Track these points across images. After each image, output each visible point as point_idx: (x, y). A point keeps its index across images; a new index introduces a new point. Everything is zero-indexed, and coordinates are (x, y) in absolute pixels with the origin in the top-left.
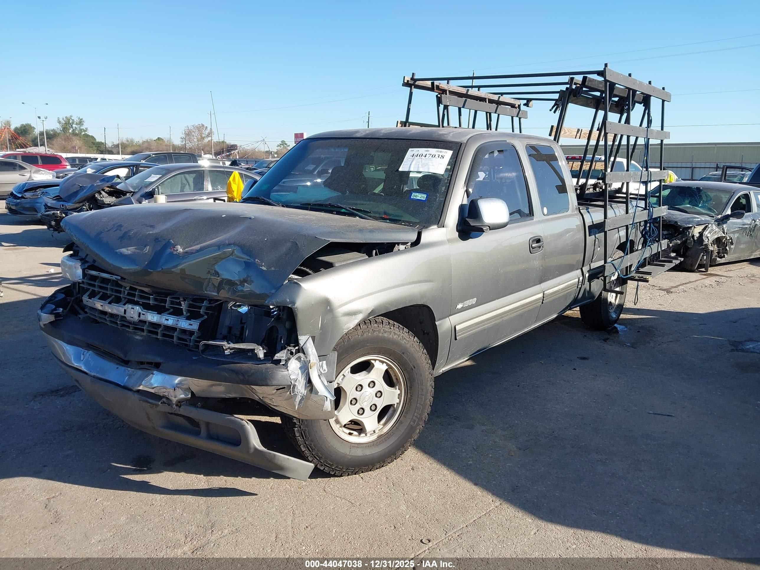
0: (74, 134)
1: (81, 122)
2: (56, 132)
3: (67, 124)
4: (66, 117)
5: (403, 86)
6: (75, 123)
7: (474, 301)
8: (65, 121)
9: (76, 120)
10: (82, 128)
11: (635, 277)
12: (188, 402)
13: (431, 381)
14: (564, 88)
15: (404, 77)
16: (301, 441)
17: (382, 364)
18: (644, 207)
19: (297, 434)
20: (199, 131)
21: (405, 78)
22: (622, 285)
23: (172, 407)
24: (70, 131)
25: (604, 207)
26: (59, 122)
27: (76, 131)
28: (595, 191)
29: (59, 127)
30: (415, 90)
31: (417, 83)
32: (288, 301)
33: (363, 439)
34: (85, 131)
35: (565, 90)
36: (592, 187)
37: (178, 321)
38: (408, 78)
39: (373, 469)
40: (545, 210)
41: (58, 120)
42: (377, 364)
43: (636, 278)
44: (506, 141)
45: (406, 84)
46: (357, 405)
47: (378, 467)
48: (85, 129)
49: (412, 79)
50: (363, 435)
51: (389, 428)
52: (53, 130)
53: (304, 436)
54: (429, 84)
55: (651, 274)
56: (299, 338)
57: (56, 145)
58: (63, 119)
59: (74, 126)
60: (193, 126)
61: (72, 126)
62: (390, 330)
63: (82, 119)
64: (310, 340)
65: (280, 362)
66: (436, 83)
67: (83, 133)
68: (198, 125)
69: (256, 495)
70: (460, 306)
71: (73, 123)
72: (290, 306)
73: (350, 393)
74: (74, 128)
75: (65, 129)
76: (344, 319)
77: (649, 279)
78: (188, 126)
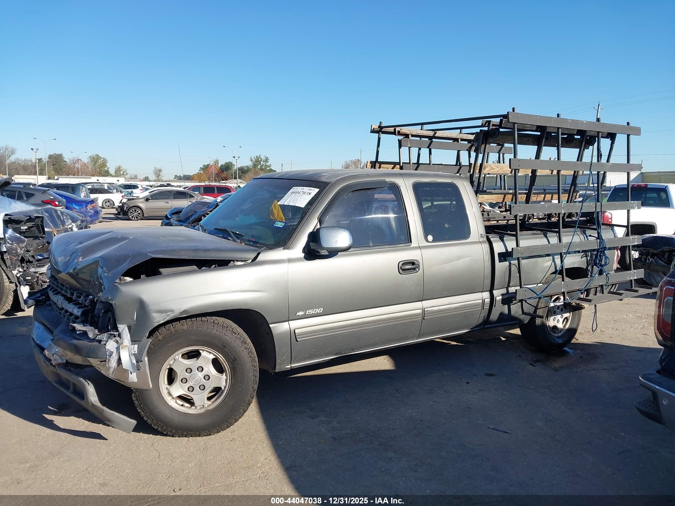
0: (261, 169)
1: (267, 160)
2: (249, 168)
3: (257, 161)
4: (256, 157)
5: (371, 133)
6: (263, 161)
7: (320, 310)
8: (255, 159)
9: (263, 158)
10: (267, 164)
11: (572, 303)
12: (64, 365)
13: (253, 372)
14: (478, 130)
15: (372, 125)
16: (137, 404)
17: (209, 354)
18: (597, 237)
19: (134, 399)
20: (355, 165)
21: (372, 127)
22: (574, 311)
23: (55, 368)
24: (259, 167)
25: (516, 236)
26: (252, 160)
27: (263, 167)
28: (550, 221)
29: (251, 164)
30: (382, 136)
31: (384, 130)
32: (110, 298)
33: (192, 411)
34: (269, 167)
35: (479, 132)
36: (547, 217)
37: (74, 308)
38: (376, 126)
39: (201, 436)
40: (430, 238)
41: (251, 158)
42: (204, 354)
43: (573, 305)
44: (385, 180)
45: (373, 131)
46: (187, 383)
47: (206, 435)
48: (269, 165)
49: (379, 127)
50: (193, 408)
51: (215, 405)
52: (247, 167)
53: (139, 400)
54: (392, 129)
55: (591, 302)
56: (118, 326)
57: (248, 178)
58: (254, 158)
59: (262, 163)
60: (351, 161)
61: (260, 163)
62: (213, 328)
63: (267, 158)
64: (127, 328)
65: (101, 342)
66: (398, 129)
67: (268, 169)
68: (355, 160)
69: (107, 440)
70: (300, 313)
71: (261, 161)
72: (110, 302)
73: (180, 373)
74: (262, 165)
75: (255, 166)
76: (155, 315)
77: (585, 306)
78: (346, 161)
